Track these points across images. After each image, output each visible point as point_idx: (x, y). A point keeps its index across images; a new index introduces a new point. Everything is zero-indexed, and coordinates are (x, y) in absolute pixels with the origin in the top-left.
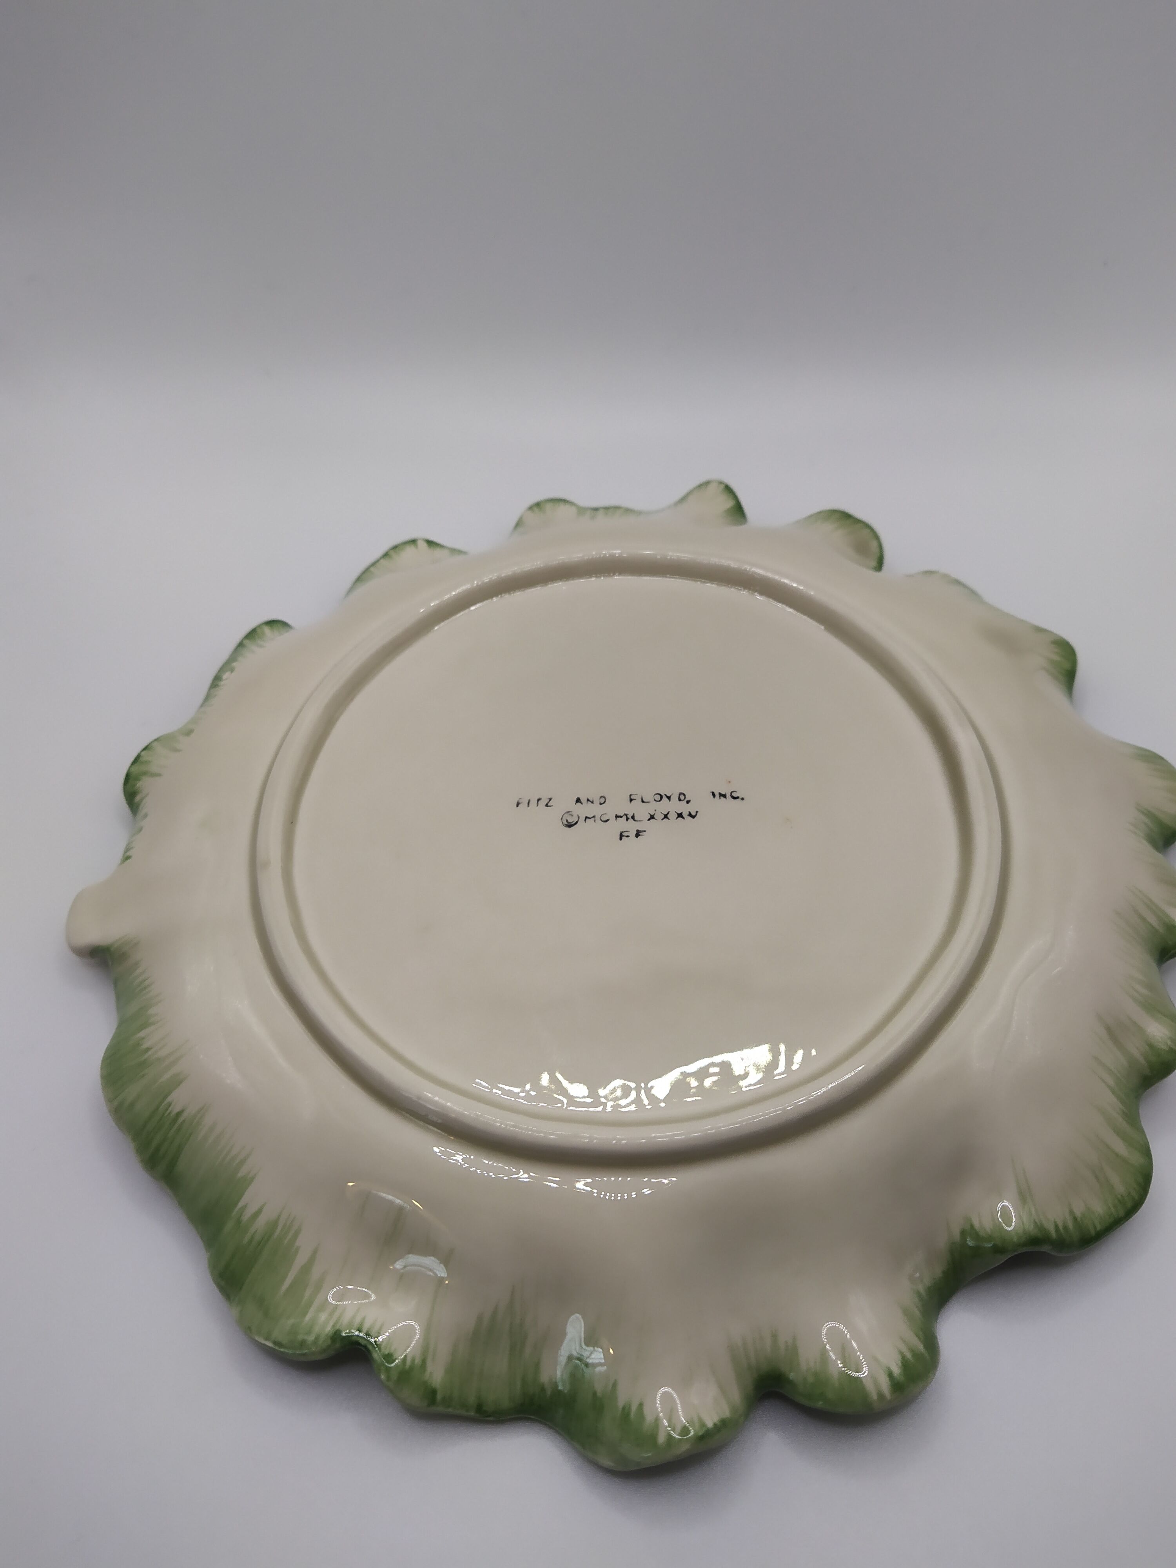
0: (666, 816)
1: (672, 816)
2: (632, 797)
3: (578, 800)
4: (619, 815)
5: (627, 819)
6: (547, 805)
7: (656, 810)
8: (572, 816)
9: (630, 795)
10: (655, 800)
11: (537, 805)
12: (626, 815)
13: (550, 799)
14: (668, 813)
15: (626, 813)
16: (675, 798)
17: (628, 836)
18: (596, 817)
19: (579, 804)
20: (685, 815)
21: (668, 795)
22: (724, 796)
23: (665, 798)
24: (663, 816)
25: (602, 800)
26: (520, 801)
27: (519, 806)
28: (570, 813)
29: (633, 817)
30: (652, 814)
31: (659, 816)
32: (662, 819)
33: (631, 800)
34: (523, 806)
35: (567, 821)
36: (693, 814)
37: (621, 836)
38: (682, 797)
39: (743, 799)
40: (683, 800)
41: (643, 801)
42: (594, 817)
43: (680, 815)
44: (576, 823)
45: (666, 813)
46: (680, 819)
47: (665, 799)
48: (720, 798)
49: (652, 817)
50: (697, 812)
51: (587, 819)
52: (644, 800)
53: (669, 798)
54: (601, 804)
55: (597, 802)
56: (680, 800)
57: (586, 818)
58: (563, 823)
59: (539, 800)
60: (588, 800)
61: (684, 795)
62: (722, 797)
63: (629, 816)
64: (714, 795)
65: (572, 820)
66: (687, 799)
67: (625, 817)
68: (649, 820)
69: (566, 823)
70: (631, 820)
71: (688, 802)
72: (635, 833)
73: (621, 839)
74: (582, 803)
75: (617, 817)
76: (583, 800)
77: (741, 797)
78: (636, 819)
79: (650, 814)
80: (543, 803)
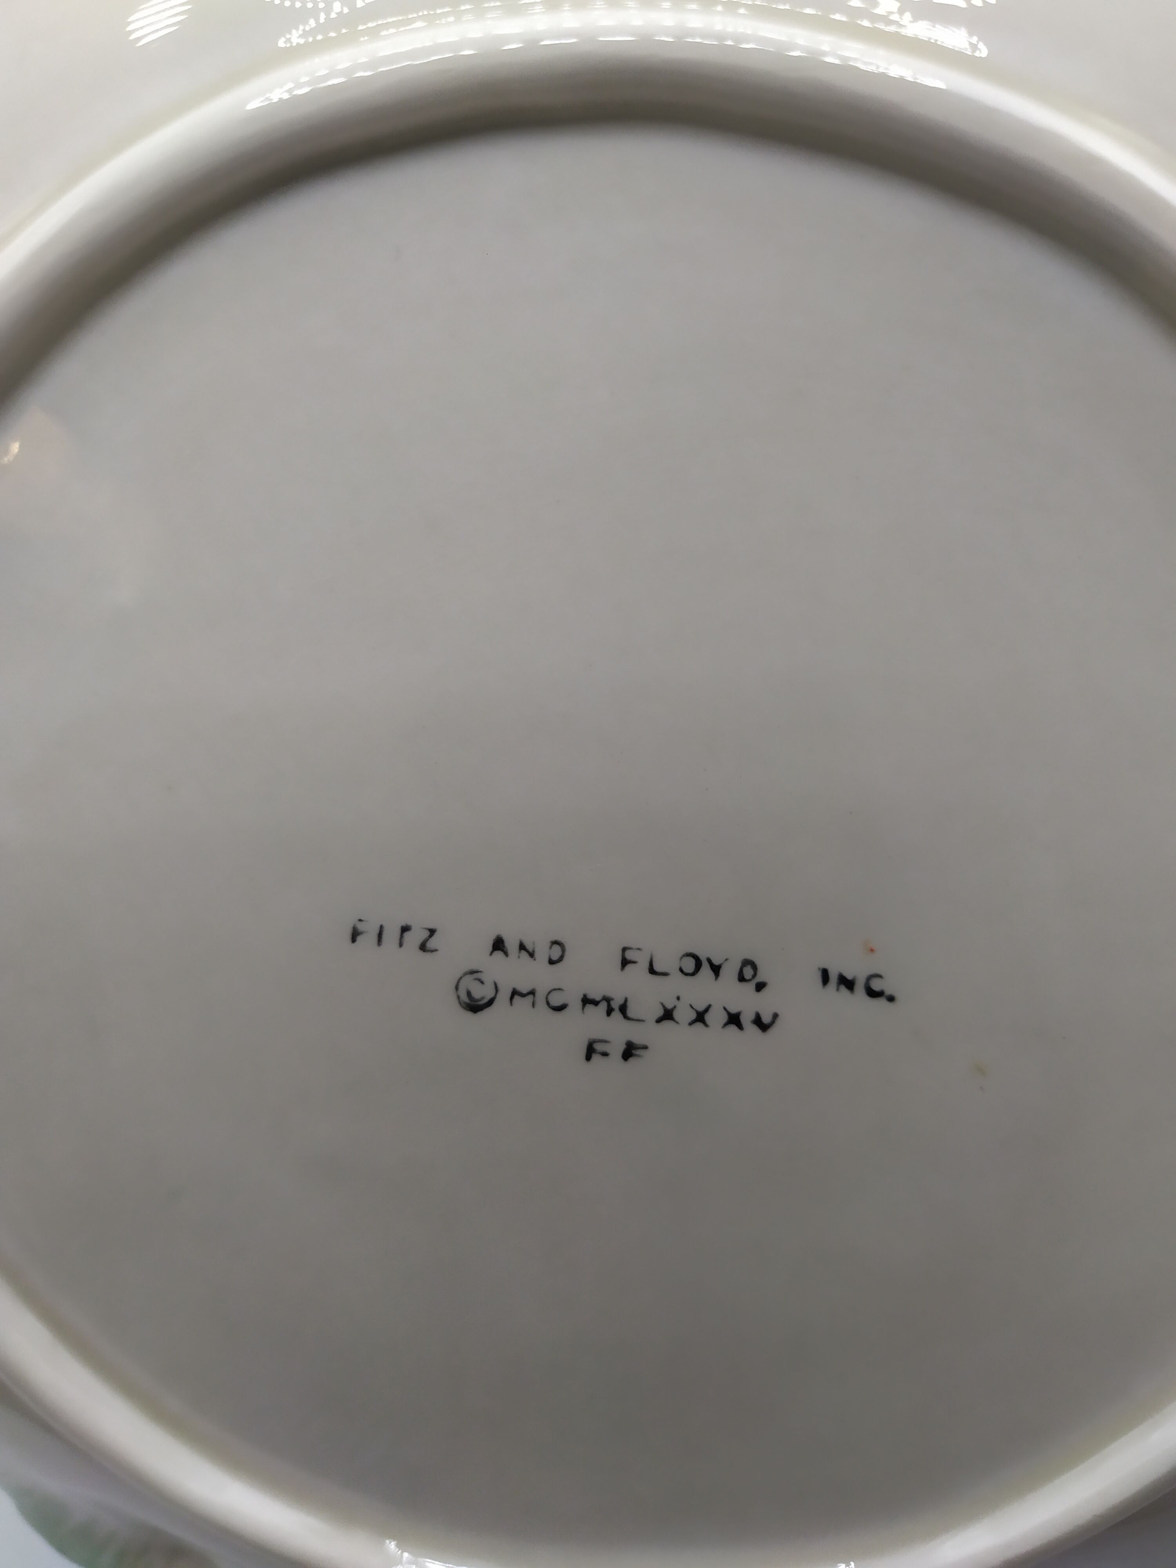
0: (700, 1017)
1: (716, 1017)
2: (629, 955)
3: (499, 945)
4: (591, 996)
5: (609, 1012)
6: (423, 947)
7: (678, 998)
8: (482, 983)
9: (624, 949)
10: (681, 970)
11: (401, 945)
12: (608, 1000)
13: (432, 932)
14: (707, 1010)
15: (609, 994)
16: (730, 972)
17: (605, 1054)
18: (537, 994)
19: (498, 954)
20: (747, 1019)
21: (716, 962)
22: (847, 983)
23: (705, 969)
24: (693, 1016)
25: (556, 953)
26: (361, 927)
27: (359, 938)
28: (475, 976)
29: (623, 1009)
30: (669, 1006)
31: (684, 1014)
32: (691, 1024)
33: (625, 962)
34: (367, 940)
35: (469, 994)
36: (766, 1019)
37: (590, 1052)
38: (748, 972)
39: (891, 999)
40: (750, 980)
41: (652, 971)
42: (532, 993)
43: (734, 1020)
44: (490, 1002)
45: (701, 1008)
46: (733, 1028)
47: (706, 970)
48: (838, 990)
49: (668, 1015)
50: (775, 1016)
51: (516, 997)
52: (657, 967)
53: (716, 970)
54: (551, 962)
55: (543, 952)
56: (742, 978)
57: (515, 993)
58: (458, 997)
59: (405, 929)
60: (522, 947)
61: (754, 967)
62: (843, 988)
63: (615, 1005)
64: (825, 976)
65: (481, 992)
66: (760, 978)
67: (603, 1006)
68: (659, 1021)
69: (466, 999)
70: (617, 1015)
71: (760, 987)
72: (622, 1047)
73: (588, 1058)
74: (506, 954)
75: (586, 1001)
76: (511, 945)
77: (888, 992)
78: (630, 1013)
79: (664, 1006)
80: (414, 938)
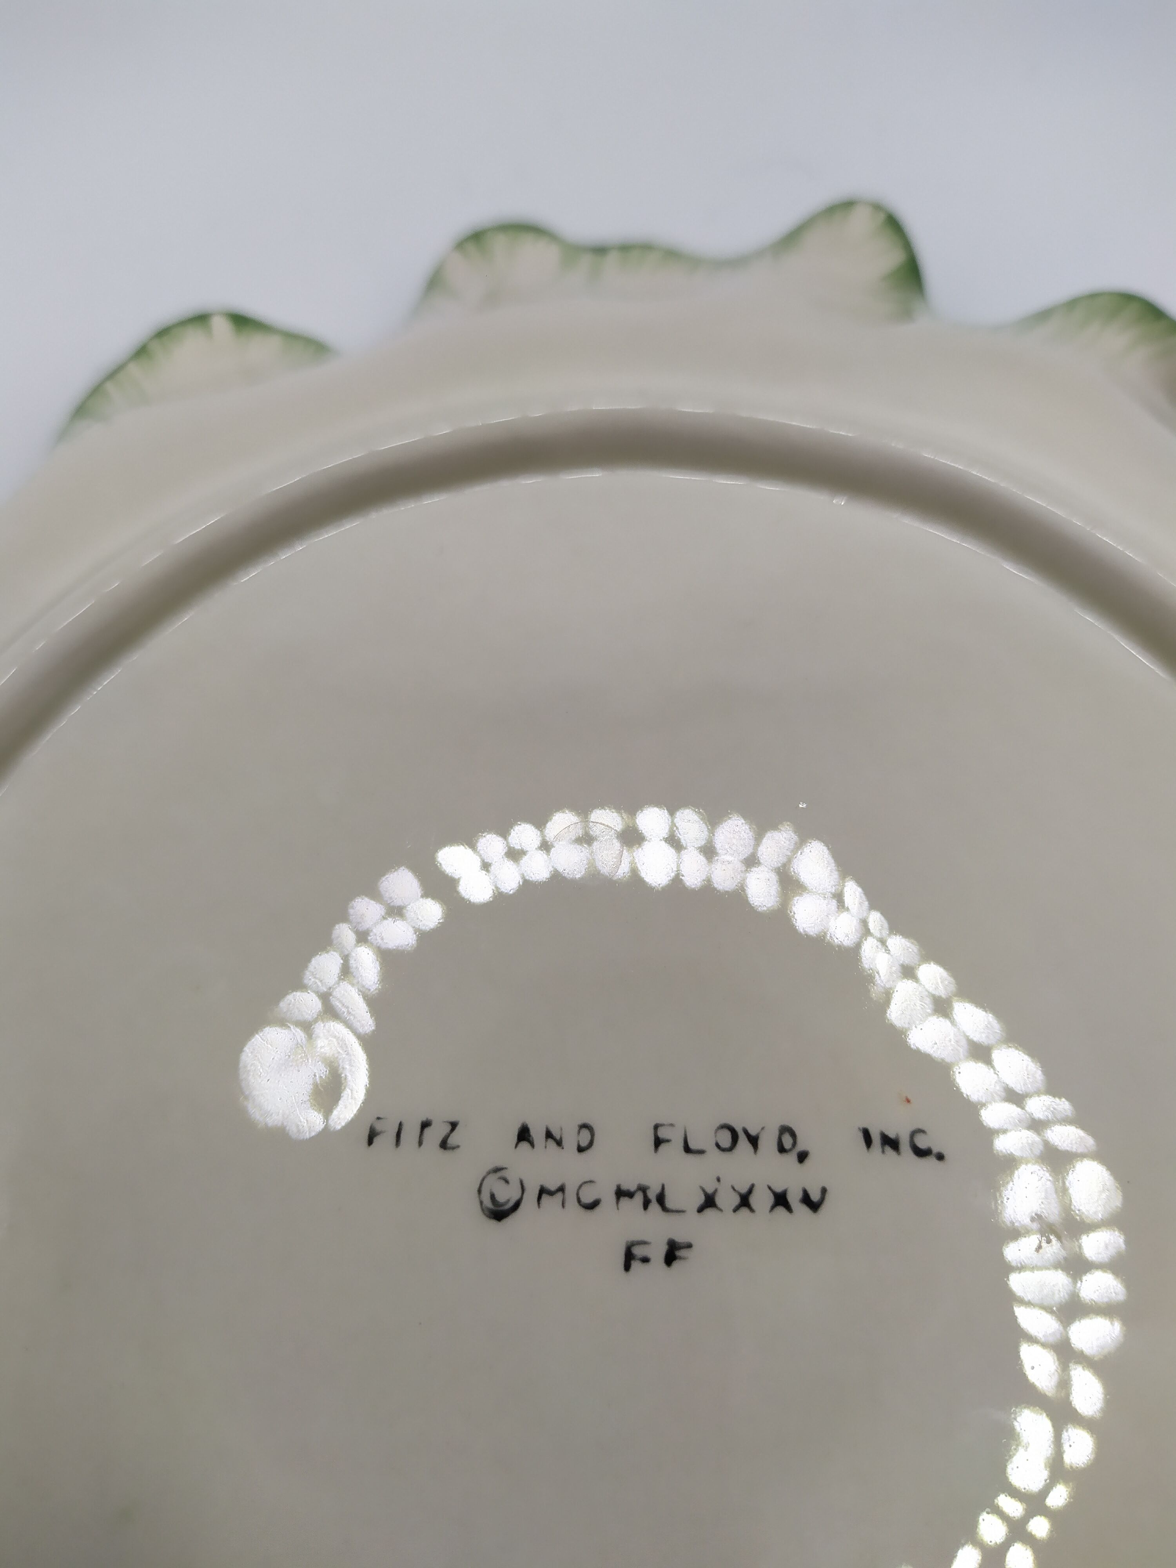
0: (745, 1201)
1: (762, 1200)
2: (663, 1133)
3: (524, 1135)
4: (625, 1187)
5: (646, 1204)
6: (444, 1145)
7: (718, 1180)
8: (507, 1182)
9: (656, 1127)
10: (718, 1145)
11: (420, 1143)
12: (643, 1189)
13: (454, 1125)
14: (750, 1191)
15: (645, 1182)
16: (768, 1142)
17: (645, 1260)
18: (567, 1191)
19: (524, 1145)
20: (794, 1198)
21: (753, 1133)
22: (891, 1143)
23: (743, 1141)
24: (737, 1200)
25: (584, 1140)
26: (379, 1127)
27: (376, 1140)
28: (499, 1174)
29: (661, 1199)
30: (710, 1191)
31: (727, 1199)
32: (735, 1210)
33: (658, 1142)
34: (385, 1141)
35: (493, 1197)
36: (815, 1196)
37: (629, 1258)
38: (787, 1141)
39: (940, 1157)
40: (790, 1150)
41: (687, 1149)
42: (562, 1189)
43: (781, 1200)
44: (517, 1206)
45: (744, 1190)
46: (781, 1210)
47: (743, 1143)
48: (883, 1152)
49: (709, 1202)
50: (824, 1191)
51: (545, 1197)
52: (692, 1145)
53: (754, 1141)
54: (581, 1149)
55: (571, 1141)
56: (782, 1149)
57: (543, 1191)
58: (481, 1203)
59: (425, 1125)
60: (549, 1135)
61: (793, 1135)
62: (888, 1149)
63: (652, 1195)
64: (867, 1136)
65: (506, 1194)
66: (800, 1147)
67: (639, 1198)
68: (701, 1210)
69: (488, 1203)
70: (654, 1206)
71: (802, 1157)
72: (663, 1249)
73: (627, 1267)
74: (532, 1145)
75: (621, 1194)
76: (537, 1134)
77: (935, 1150)
78: (669, 1204)
79: (704, 1191)
80: (434, 1135)
